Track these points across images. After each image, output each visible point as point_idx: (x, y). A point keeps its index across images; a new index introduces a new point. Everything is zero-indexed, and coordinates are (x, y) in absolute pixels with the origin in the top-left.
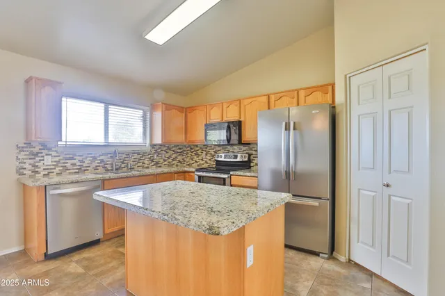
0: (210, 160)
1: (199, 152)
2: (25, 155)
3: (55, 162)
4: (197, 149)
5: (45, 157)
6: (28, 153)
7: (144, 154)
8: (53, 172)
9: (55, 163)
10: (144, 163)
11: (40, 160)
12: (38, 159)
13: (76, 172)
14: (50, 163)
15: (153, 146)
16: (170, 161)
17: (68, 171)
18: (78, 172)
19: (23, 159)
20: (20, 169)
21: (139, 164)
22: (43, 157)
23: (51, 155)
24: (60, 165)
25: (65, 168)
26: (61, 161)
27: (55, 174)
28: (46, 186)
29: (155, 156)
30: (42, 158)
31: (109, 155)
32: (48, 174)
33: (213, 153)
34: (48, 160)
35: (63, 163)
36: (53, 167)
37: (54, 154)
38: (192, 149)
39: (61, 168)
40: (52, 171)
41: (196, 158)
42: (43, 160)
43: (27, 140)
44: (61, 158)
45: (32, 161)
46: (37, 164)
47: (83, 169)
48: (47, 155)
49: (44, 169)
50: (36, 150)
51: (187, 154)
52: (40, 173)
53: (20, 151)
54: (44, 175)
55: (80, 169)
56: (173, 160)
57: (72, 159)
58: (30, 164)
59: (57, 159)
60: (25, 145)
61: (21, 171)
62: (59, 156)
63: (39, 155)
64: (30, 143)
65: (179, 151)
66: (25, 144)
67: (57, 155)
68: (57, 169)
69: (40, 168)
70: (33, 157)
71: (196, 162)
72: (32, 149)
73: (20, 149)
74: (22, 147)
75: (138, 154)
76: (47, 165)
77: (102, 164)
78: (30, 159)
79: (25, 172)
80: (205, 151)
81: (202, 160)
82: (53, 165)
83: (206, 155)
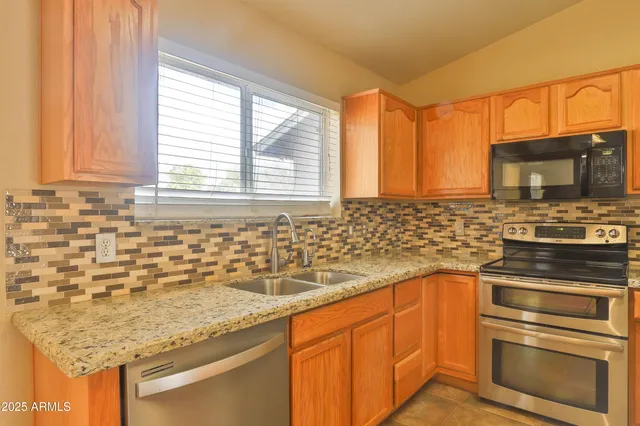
0: (479, 239)
1: (443, 219)
2: (35, 232)
3: (127, 252)
4: (437, 211)
5: (100, 238)
6: (44, 226)
7: (328, 225)
8: (121, 286)
9: (127, 257)
10: (330, 249)
11: (83, 249)
12: (75, 244)
13: (181, 282)
14: (112, 257)
15: (347, 203)
16: (376, 240)
17: (162, 281)
18: (188, 281)
19: (29, 246)
20: (20, 281)
21: (323, 252)
22: (92, 237)
23: (114, 230)
24: (140, 262)
25: (154, 271)
26: (145, 251)
27: (126, 291)
28: (122, 369)
29: (351, 228)
30: (88, 243)
31: (261, 229)
32: (107, 294)
33: (489, 222)
34: (108, 248)
35: (151, 255)
36: (121, 269)
37: (124, 227)
38: (418, 211)
39: (144, 272)
40: (120, 281)
41: (431, 234)
42: (93, 248)
43: (41, 182)
44: (143, 239)
45: (55, 254)
46: (73, 262)
47: (200, 270)
48: (103, 230)
49: (95, 278)
50: (70, 215)
51: (404, 223)
52: (83, 292)
53: (19, 221)
54: (95, 296)
55: (194, 271)
56: (381, 240)
57: (173, 241)
58: (51, 264)
59: (132, 244)
60: (36, 199)
61: (24, 287)
62: (138, 234)
63: (81, 231)
64: (53, 193)
65: (390, 216)
66: (35, 193)
67: (132, 229)
68: (134, 274)
69: (82, 274)
70: (60, 238)
71: (433, 243)
72: (59, 212)
73: (21, 213)
74: (29, 206)
75: (320, 224)
76: (103, 265)
77: (245, 255)
78: (52, 245)
79: (35, 293)
80: (463, 216)
81: (453, 239)
82: (121, 264)
83: (466, 226)
